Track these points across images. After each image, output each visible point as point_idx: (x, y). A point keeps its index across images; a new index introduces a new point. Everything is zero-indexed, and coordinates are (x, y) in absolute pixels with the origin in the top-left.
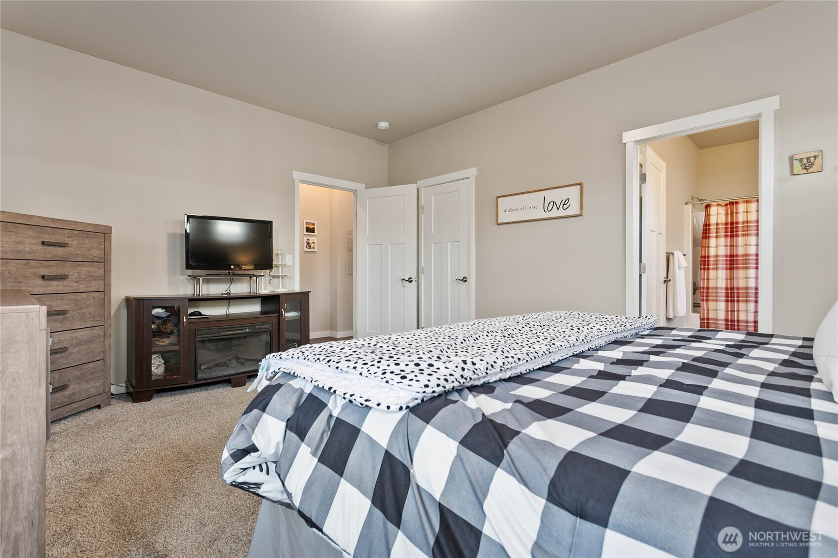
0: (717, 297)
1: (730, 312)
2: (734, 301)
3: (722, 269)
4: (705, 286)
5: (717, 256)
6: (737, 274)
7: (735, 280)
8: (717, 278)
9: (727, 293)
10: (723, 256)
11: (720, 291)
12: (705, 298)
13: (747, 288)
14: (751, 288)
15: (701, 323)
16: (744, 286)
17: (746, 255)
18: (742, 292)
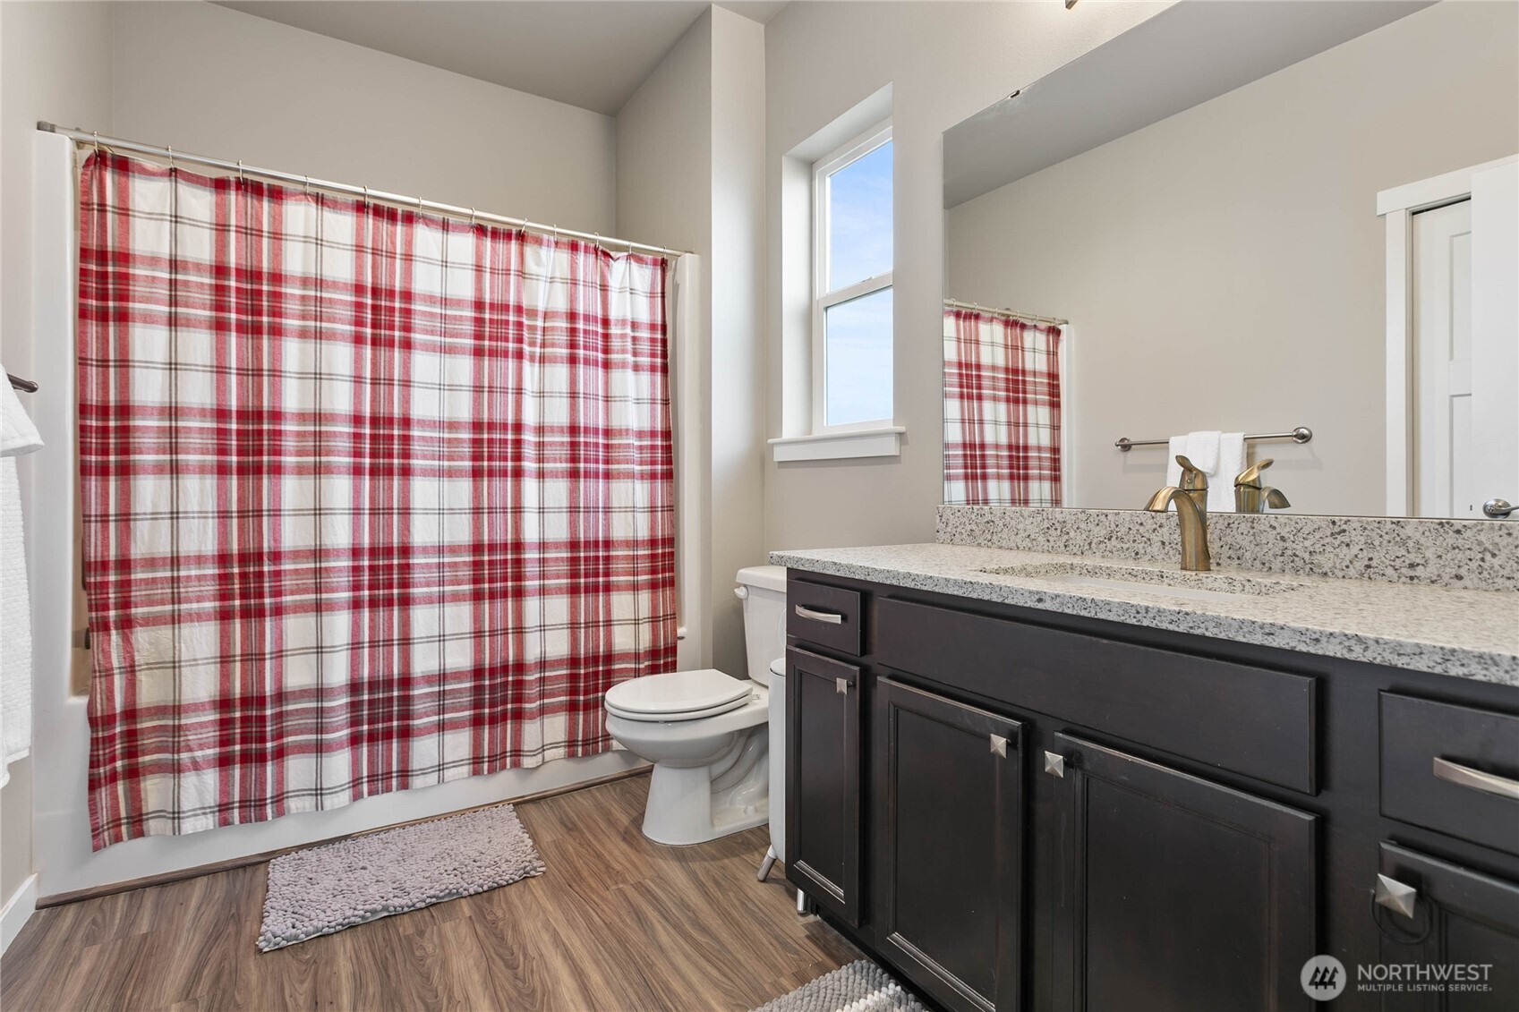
0: (176, 599)
1: (238, 665)
2: (260, 613)
3: (202, 470)
4: (112, 554)
5: (173, 411)
6: (276, 494)
7: (265, 519)
8: (175, 515)
9: (224, 578)
10: (203, 413)
11: (193, 573)
12: (112, 613)
13: (318, 553)
14: (336, 553)
15: (95, 742)
16: (308, 542)
17: (318, 417)
18: (296, 571)
